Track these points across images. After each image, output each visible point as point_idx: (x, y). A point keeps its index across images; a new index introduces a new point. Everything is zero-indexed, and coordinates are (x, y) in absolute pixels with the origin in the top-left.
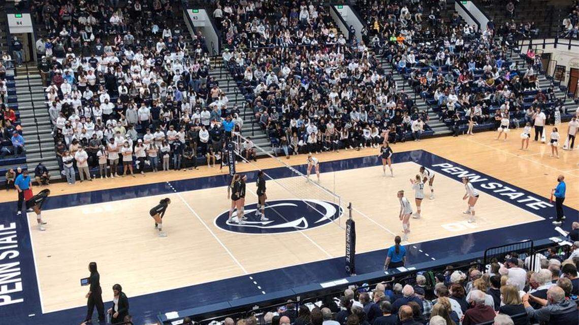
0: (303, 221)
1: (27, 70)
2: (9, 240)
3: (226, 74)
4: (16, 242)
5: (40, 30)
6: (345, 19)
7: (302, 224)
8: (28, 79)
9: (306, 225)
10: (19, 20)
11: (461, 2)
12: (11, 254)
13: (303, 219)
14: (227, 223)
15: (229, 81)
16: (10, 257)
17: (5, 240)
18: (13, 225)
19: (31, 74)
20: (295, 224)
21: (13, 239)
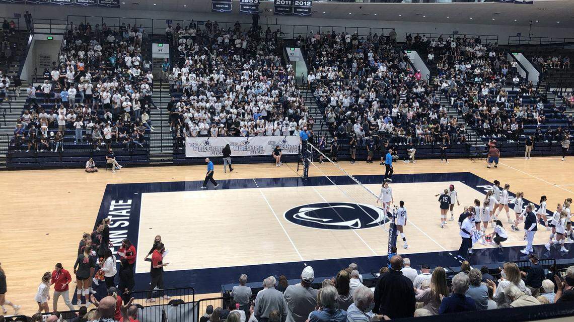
0: (357, 222)
1: (161, 85)
2: (124, 213)
3: (315, 108)
4: (129, 214)
5: (175, 56)
6: (412, 61)
7: (356, 224)
8: (161, 92)
9: (360, 225)
10: (160, 48)
11: (513, 54)
12: (123, 224)
13: (358, 220)
14: (294, 216)
15: (317, 114)
16: (122, 226)
17: (121, 213)
18: (130, 202)
19: (164, 88)
20: (349, 223)
21: (127, 212)
